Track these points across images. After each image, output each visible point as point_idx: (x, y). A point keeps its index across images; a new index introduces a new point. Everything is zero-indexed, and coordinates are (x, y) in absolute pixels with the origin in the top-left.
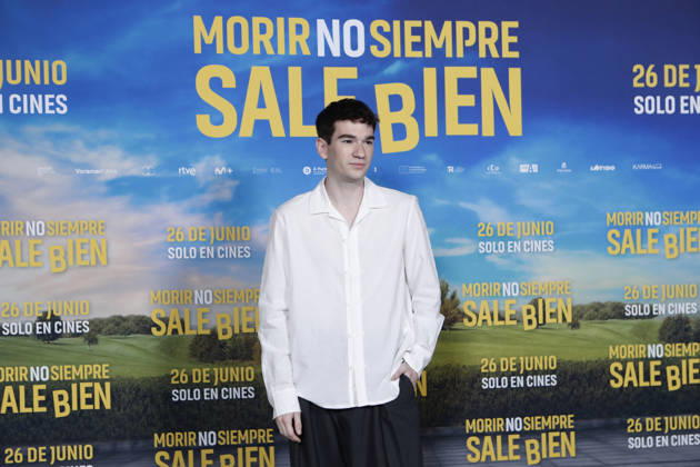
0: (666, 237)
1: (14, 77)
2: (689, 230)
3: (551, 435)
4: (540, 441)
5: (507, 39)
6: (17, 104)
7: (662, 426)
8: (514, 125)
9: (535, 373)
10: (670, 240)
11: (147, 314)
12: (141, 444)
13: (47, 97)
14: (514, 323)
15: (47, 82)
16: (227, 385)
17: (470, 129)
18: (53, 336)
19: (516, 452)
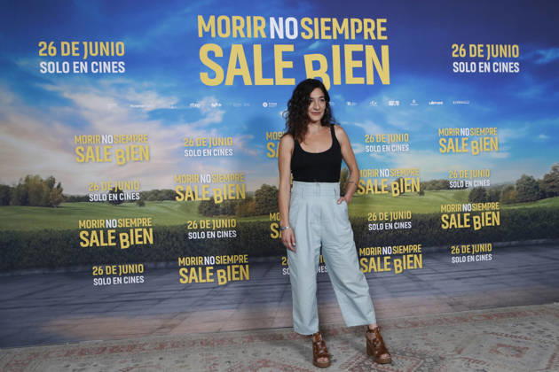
0: (473, 142)
1: (94, 52)
2: (485, 139)
3: (409, 256)
4: (402, 260)
5: (380, 29)
6: (96, 67)
7: (471, 250)
8: (385, 78)
9: (399, 221)
10: (475, 144)
11: (173, 188)
12: (171, 264)
13: (113, 63)
14: (387, 192)
15: (113, 54)
16: (220, 229)
17: (360, 81)
18: (119, 202)
19: (388, 266)
